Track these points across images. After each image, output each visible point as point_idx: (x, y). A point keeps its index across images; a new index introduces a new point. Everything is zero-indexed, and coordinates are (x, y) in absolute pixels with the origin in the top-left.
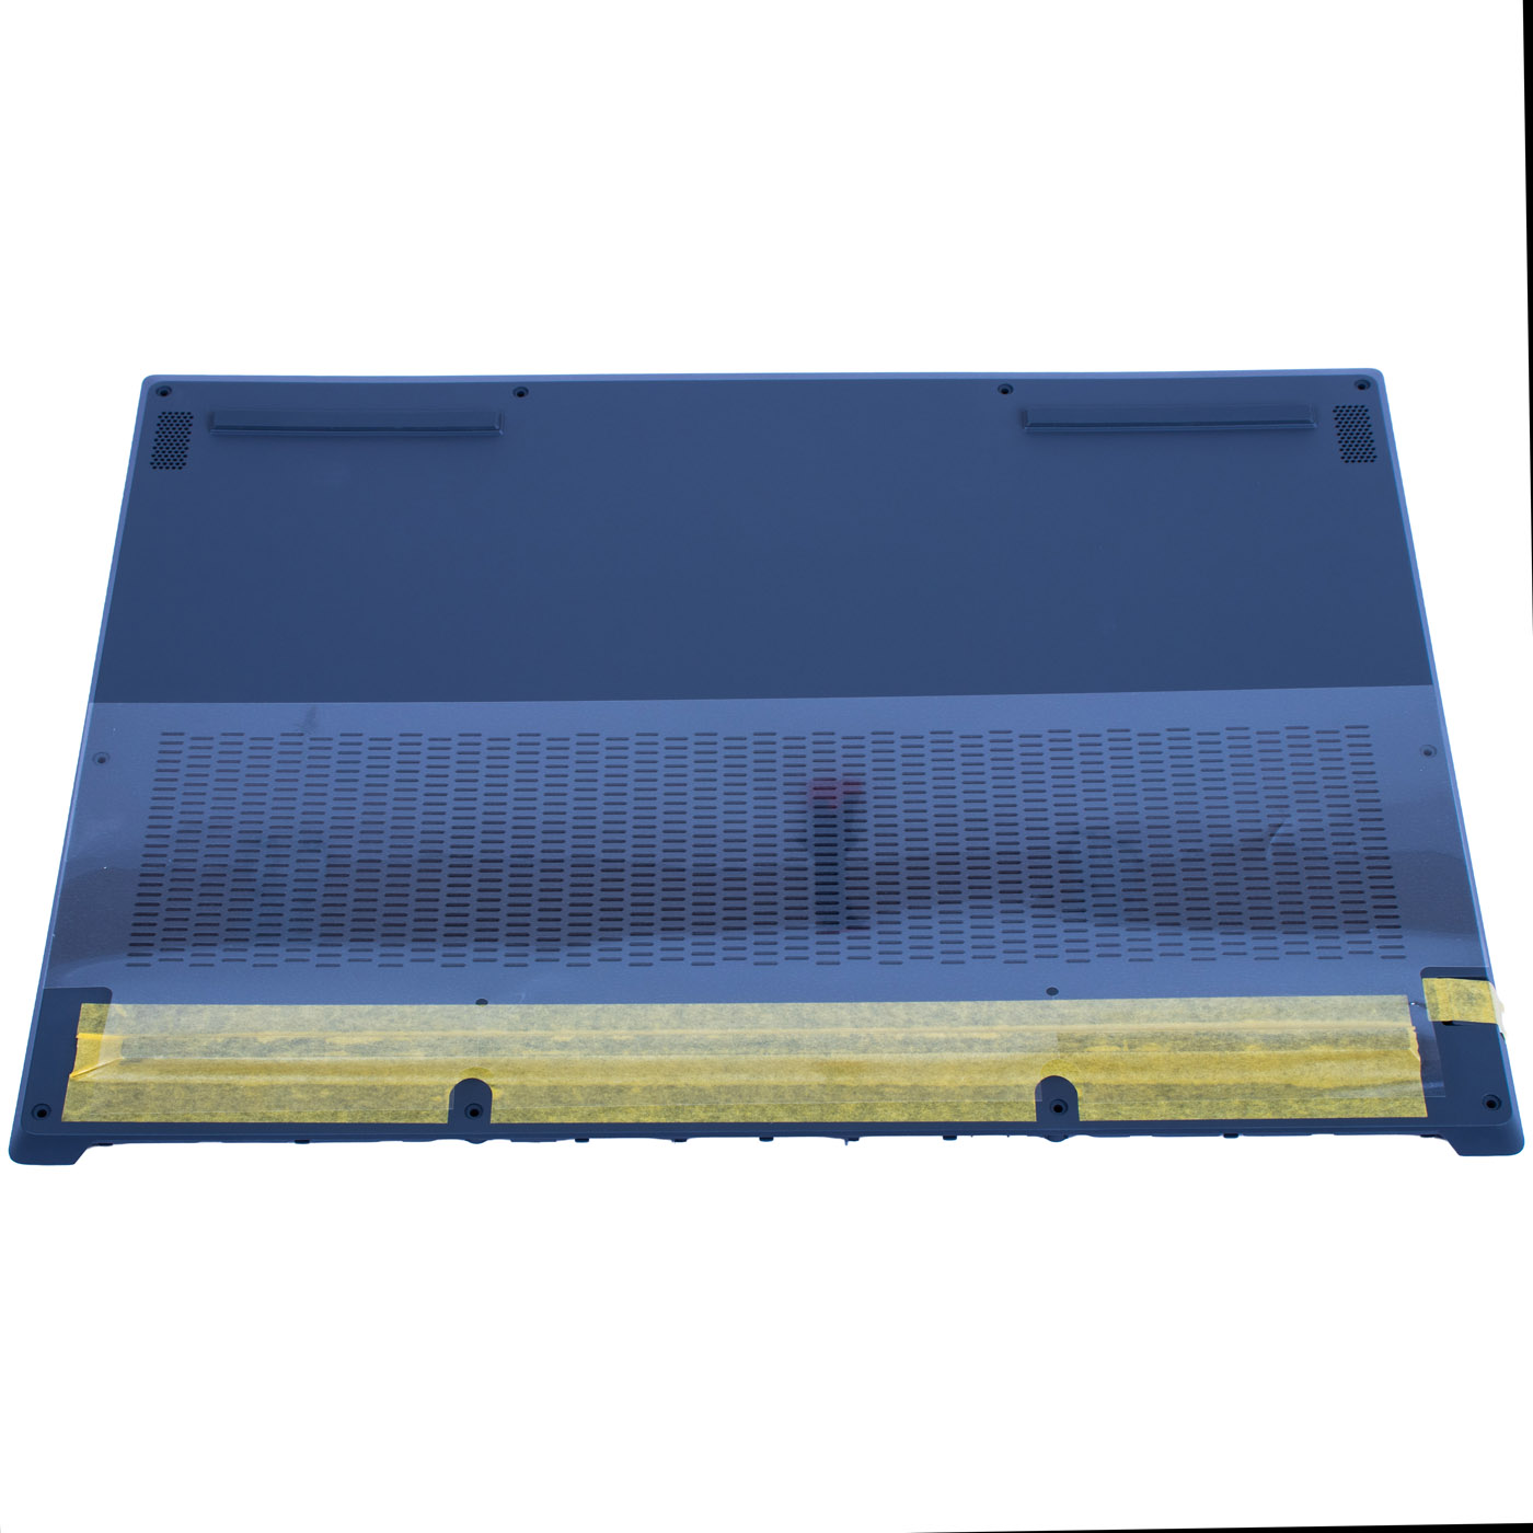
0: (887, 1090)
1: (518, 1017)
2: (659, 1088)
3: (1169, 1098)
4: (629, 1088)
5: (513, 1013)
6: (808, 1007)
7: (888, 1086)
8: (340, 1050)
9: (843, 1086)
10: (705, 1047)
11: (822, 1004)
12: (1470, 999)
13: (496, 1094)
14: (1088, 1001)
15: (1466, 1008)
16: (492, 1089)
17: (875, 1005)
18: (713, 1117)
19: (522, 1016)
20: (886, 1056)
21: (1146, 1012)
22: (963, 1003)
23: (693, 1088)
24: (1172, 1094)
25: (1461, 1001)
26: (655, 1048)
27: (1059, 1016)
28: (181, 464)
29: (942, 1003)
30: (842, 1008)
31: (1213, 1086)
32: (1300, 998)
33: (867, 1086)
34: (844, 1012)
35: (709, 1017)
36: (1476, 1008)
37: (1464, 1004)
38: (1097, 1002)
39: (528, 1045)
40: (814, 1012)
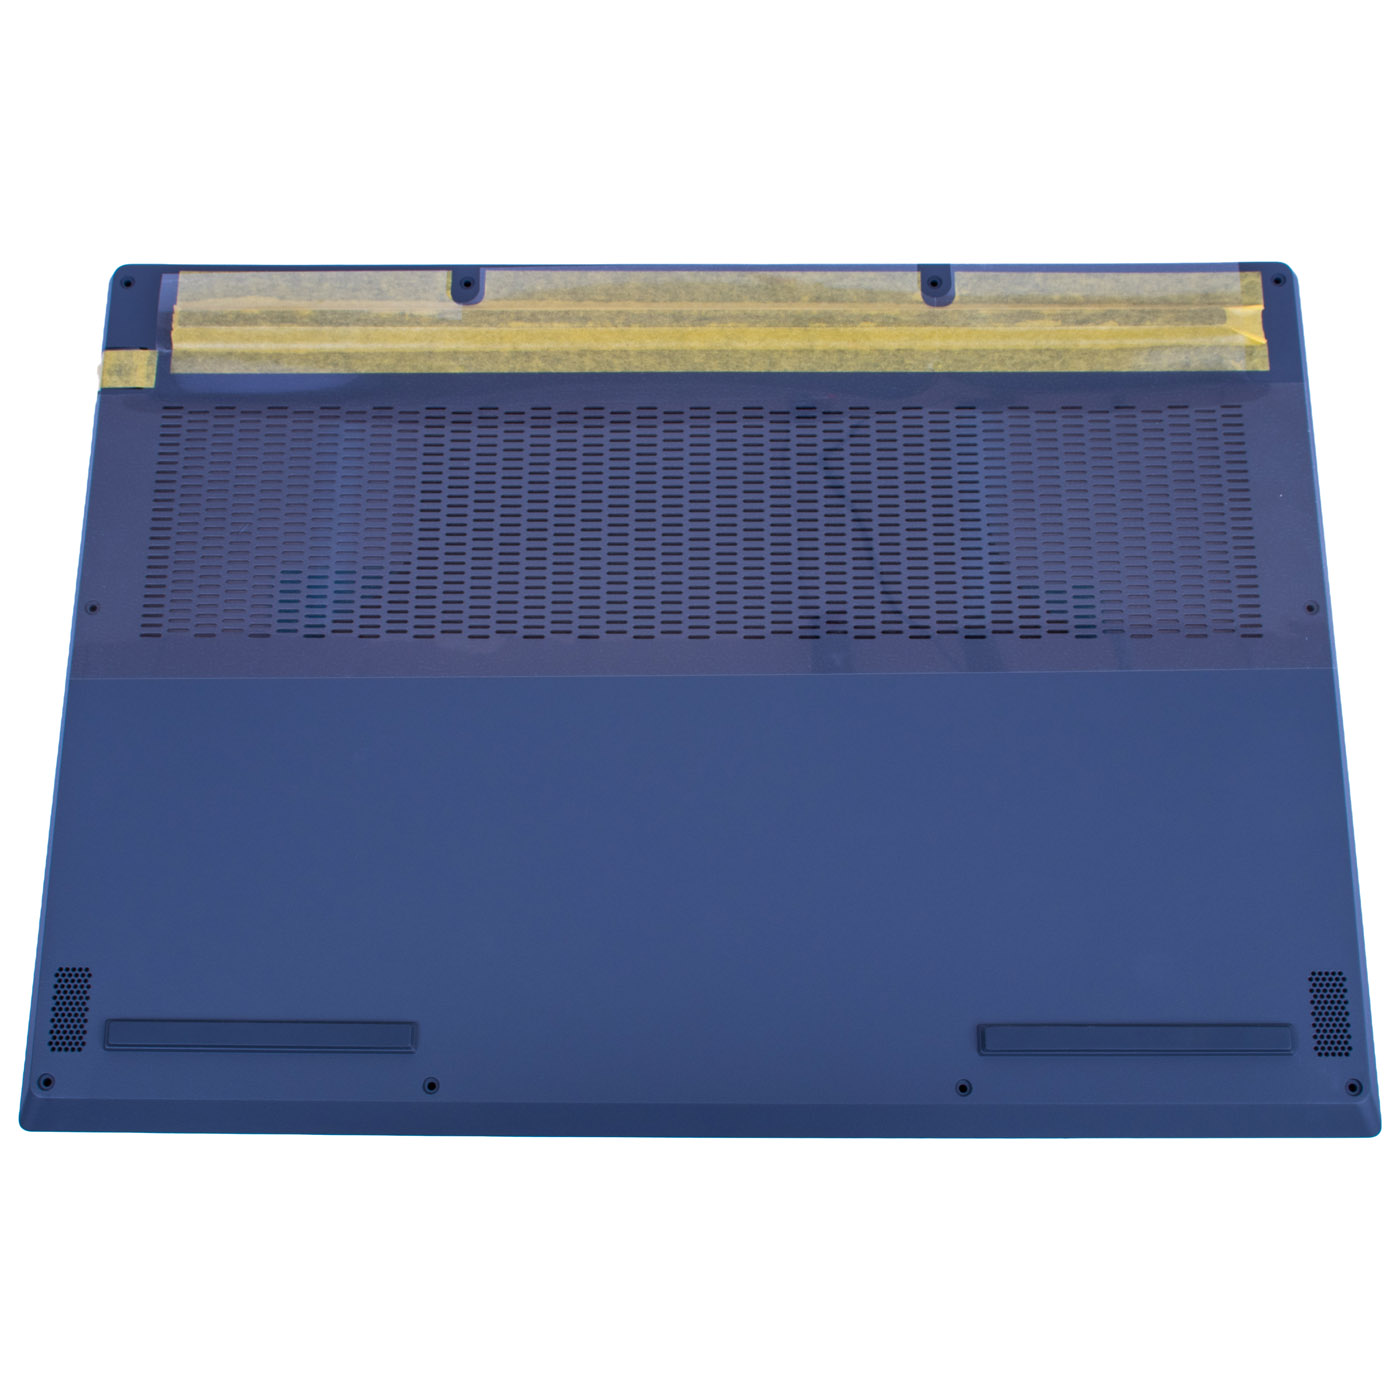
0: (603, 298)
1: (907, 362)
2: (786, 301)
3: (379, 289)
4: (811, 301)
5: (910, 364)
6: (665, 368)
7: (602, 301)
8: (1049, 315)
9: (638, 300)
10: (750, 316)
11: (653, 370)
12: (120, 371)
13: (918, 295)
14: (431, 371)
15: (126, 362)
16: (922, 300)
17: (609, 370)
18: (743, 276)
19: (903, 362)
20: (602, 309)
21: (386, 361)
22: (535, 370)
23: (759, 300)
24: (376, 292)
25: (127, 368)
26: (792, 316)
27: (458, 359)
28: (1315, 977)
29: (552, 371)
30: (637, 367)
31: (343, 299)
32: (258, 372)
33: (619, 301)
34: (636, 364)
35: (747, 361)
36: (118, 362)
37: (126, 365)
38: (425, 370)
39: (895, 319)
40: (660, 364)
